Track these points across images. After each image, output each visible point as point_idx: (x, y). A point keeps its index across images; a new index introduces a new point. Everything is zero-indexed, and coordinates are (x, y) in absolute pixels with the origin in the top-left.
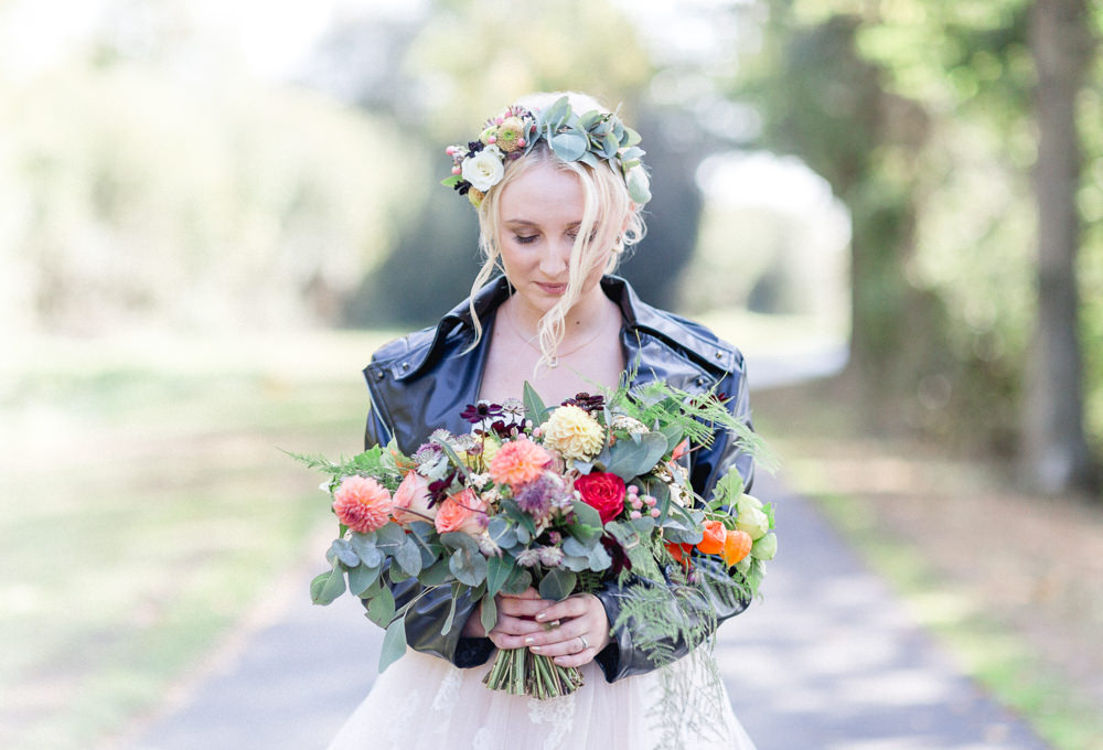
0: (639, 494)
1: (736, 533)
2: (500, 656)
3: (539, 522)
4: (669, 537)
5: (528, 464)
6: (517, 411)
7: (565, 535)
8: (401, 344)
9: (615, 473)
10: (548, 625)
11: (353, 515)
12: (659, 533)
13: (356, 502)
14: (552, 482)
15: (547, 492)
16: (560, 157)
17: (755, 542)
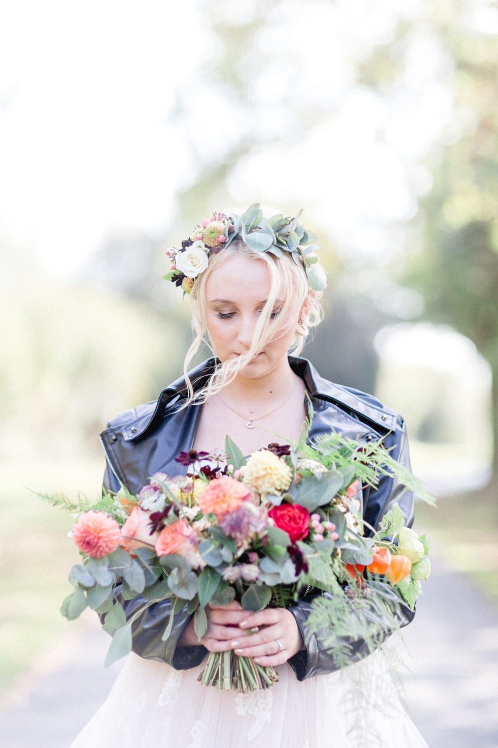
0: (321, 521)
1: (398, 557)
2: (211, 659)
3: (240, 544)
4: (346, 559)
5: (230, 496)
6: (221, 458)
7: (261, 556)
8: (131, 413)
9: (301, 504)
10: (249, 630)
11: (88, 543)
12: (337, 555)
13: (89, 532)
14: (249, 511)
15: (246, 520)
16: (252, 249)
17: (414, 565)
